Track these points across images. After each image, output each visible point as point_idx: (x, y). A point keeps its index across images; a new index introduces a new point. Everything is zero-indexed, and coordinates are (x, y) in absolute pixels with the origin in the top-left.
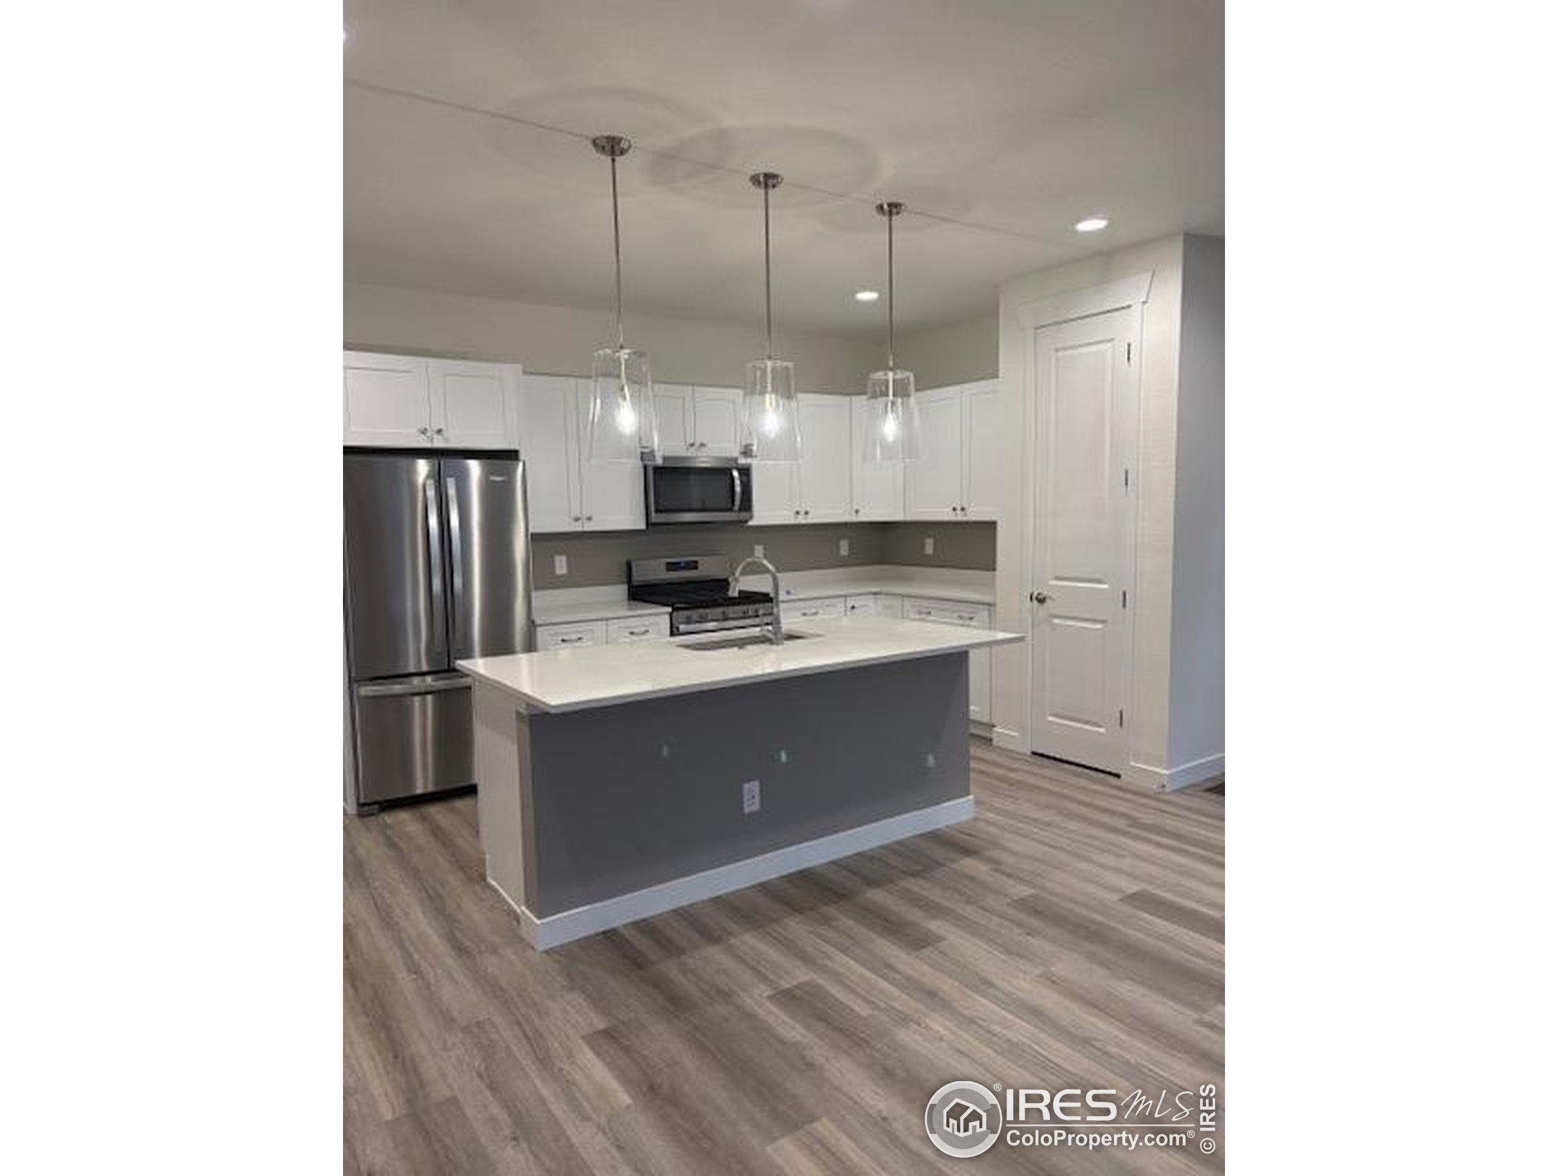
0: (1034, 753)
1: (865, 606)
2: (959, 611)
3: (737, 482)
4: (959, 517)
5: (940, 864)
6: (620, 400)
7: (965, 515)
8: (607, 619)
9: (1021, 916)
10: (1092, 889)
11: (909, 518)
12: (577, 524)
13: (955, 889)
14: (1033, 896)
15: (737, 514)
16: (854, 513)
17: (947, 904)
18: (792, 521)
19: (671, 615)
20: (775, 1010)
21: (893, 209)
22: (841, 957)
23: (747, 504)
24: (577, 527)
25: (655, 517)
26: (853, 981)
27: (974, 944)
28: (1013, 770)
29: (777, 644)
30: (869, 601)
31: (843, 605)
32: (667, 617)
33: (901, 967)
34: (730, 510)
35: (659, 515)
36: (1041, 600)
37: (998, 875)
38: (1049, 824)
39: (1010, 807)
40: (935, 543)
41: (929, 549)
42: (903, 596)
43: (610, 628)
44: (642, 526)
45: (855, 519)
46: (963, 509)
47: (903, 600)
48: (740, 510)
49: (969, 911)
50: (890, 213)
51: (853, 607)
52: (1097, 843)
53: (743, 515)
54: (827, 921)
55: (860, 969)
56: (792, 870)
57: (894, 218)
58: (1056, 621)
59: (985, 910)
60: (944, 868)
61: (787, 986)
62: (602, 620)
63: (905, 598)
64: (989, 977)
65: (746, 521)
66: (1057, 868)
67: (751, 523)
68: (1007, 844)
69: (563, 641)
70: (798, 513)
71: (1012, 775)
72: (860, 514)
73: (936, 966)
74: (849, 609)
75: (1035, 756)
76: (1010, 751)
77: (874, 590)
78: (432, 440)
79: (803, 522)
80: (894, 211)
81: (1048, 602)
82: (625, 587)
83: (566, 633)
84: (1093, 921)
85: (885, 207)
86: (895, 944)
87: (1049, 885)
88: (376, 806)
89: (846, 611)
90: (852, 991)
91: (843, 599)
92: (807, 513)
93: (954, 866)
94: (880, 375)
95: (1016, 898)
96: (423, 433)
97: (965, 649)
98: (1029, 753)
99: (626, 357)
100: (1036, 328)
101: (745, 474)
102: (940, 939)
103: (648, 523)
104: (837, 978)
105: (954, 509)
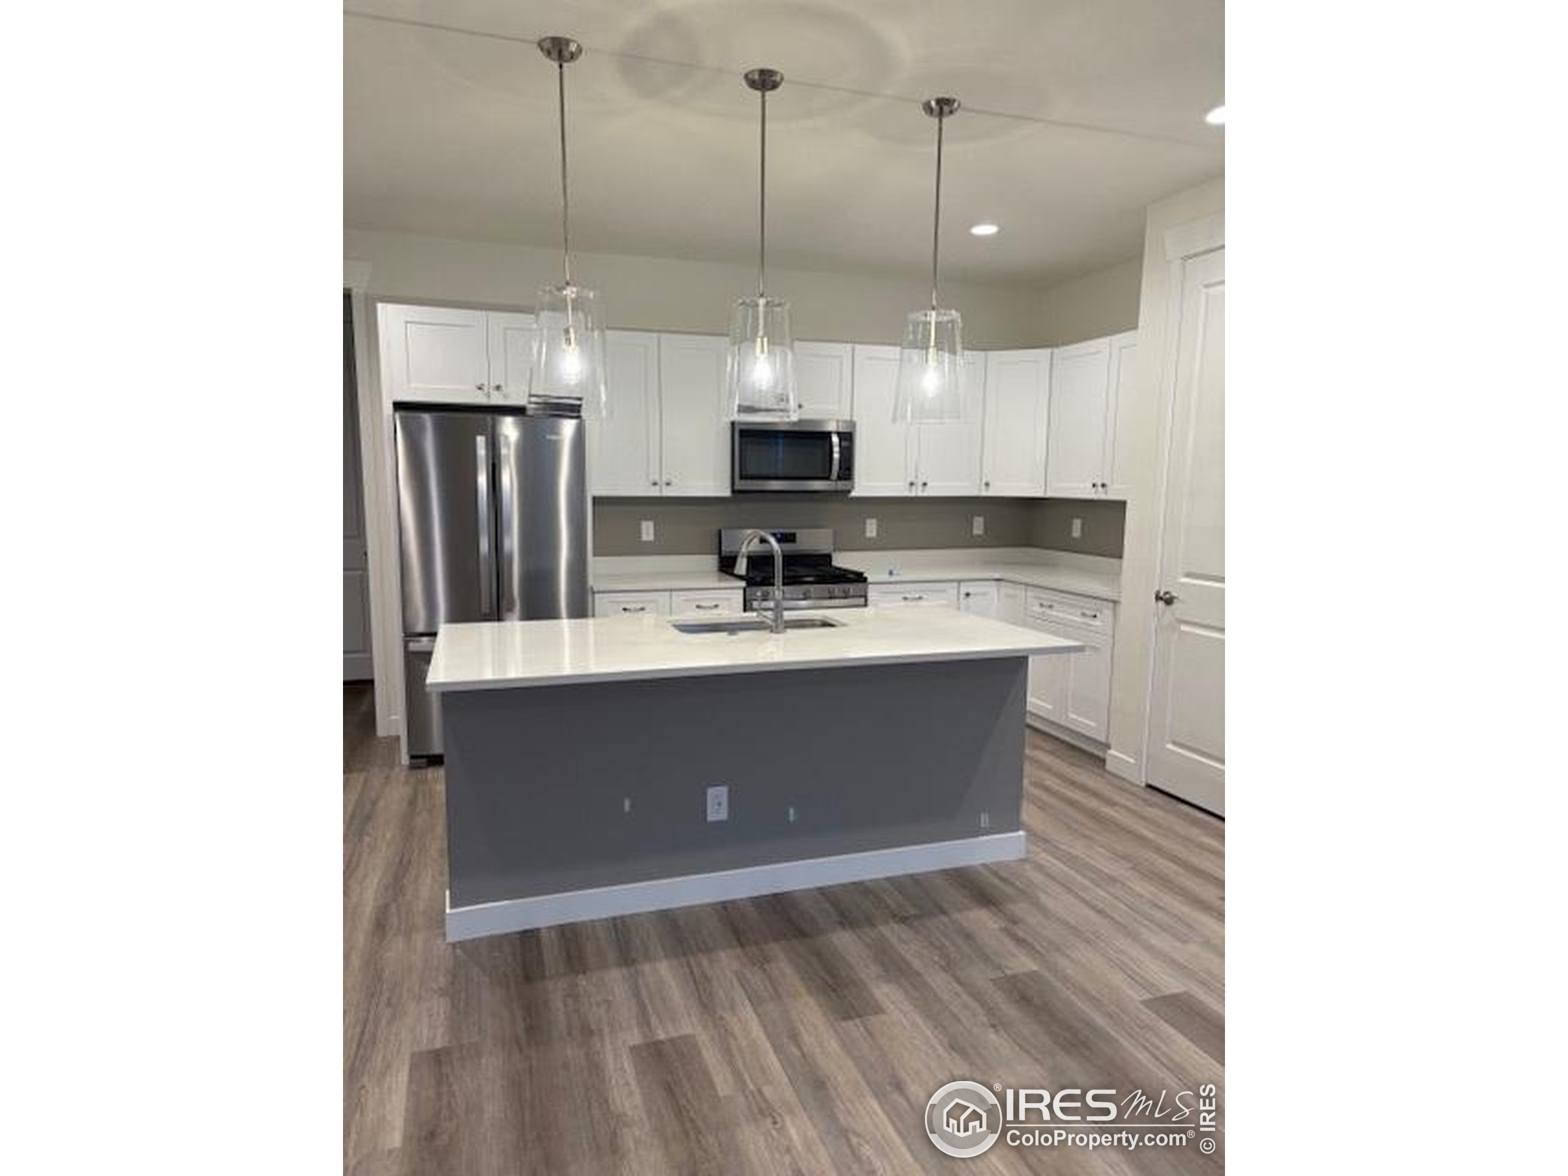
0: (1150, 786)
1: (984, 594)
2: (1082, 607)
3: (836, 449)
4: (1100, 495)
5: (943, 912)
6: (564, 346)
7: (1106, 493)
8: (671, 590)
9: (999, 1000)
10: (1117, 979)
11: (1050, 494)
12: (653, 488)
13: (940, 948)
14: (1033, 975)
15: (834, 483)
16: (983, 487)
17: (917, 964)
18: (906, 493)
19: (745, 590)
20: (628, 1066)
21: (943, 107)
22: (748, 1012)
23: (847, 472)
24: (654, 492)
25: (741, 485)
26: (740, 1049)
27: (914, 1024)
28: (1112, 803)
29: (777, 633)
30: (991, 589)
31: (955, 591)
32: (741, 592)
33: (807, 1039)
34: (828, 478)
35: (743, 482)
36: (1169, 601)
37: (1007, 940)
38: (1113, 880)
39: (1078, 849)
40: (1083, 524)
41: (1076, 533)
42: (1027, 584)
43: (674, 598)
44: (727, 493)
45: (984, 493)
46: (1103, 485)
47: (1026, 590)
48: (839, 478)
49: (939, 981)
50: (941, 114)
51: (968, 595)
52: (1159, 915)
53: (841, 485)
54: (764, 960)
55: (756, 1030)
56: (765, 892)
57: (945, 120)
58: (1184, 628)
59: (959, 981)
60: (945, 919)
61: (662, 1036)
62: (665, 590)
63: (1029, 588)
64: (903, 1075)
65: (849, 492)
66: (1087, 941)
67: (853, 494)
68: (1044, 898)
69: (625, 609)
70: (912, 484)
71: (1107, 810)
72: (991, 488)
73: (848, 1046)
74: (962, 596)
75: (1149, 790)
76: (1124, 779)
77: (997, 576)
78: (489, 396)
79: (920, 494)
80: (946, 109)
81: (1176, 605)
82: (716, 557)
83: (628, 602)
84: (1089, 1024)
85: (933, 103)
86: (820, 1006)
87: (1063, 962)
88: (424, 761)
89: (958, 599)
90: (731, 1062)
91: (955, 584)
92: (925, 484)
93: (957, 916)
94: (919, 316)
95: (1009, 972)
96: (480, 388)
97: (1025, 654)
98: (1143, 785)
99: (573, 296)
100: (1185, 258)
101: (845, 440)
102: (879, 1010)
103: (733, 491)
104: (724, 1038)
105: (1094, 485)
